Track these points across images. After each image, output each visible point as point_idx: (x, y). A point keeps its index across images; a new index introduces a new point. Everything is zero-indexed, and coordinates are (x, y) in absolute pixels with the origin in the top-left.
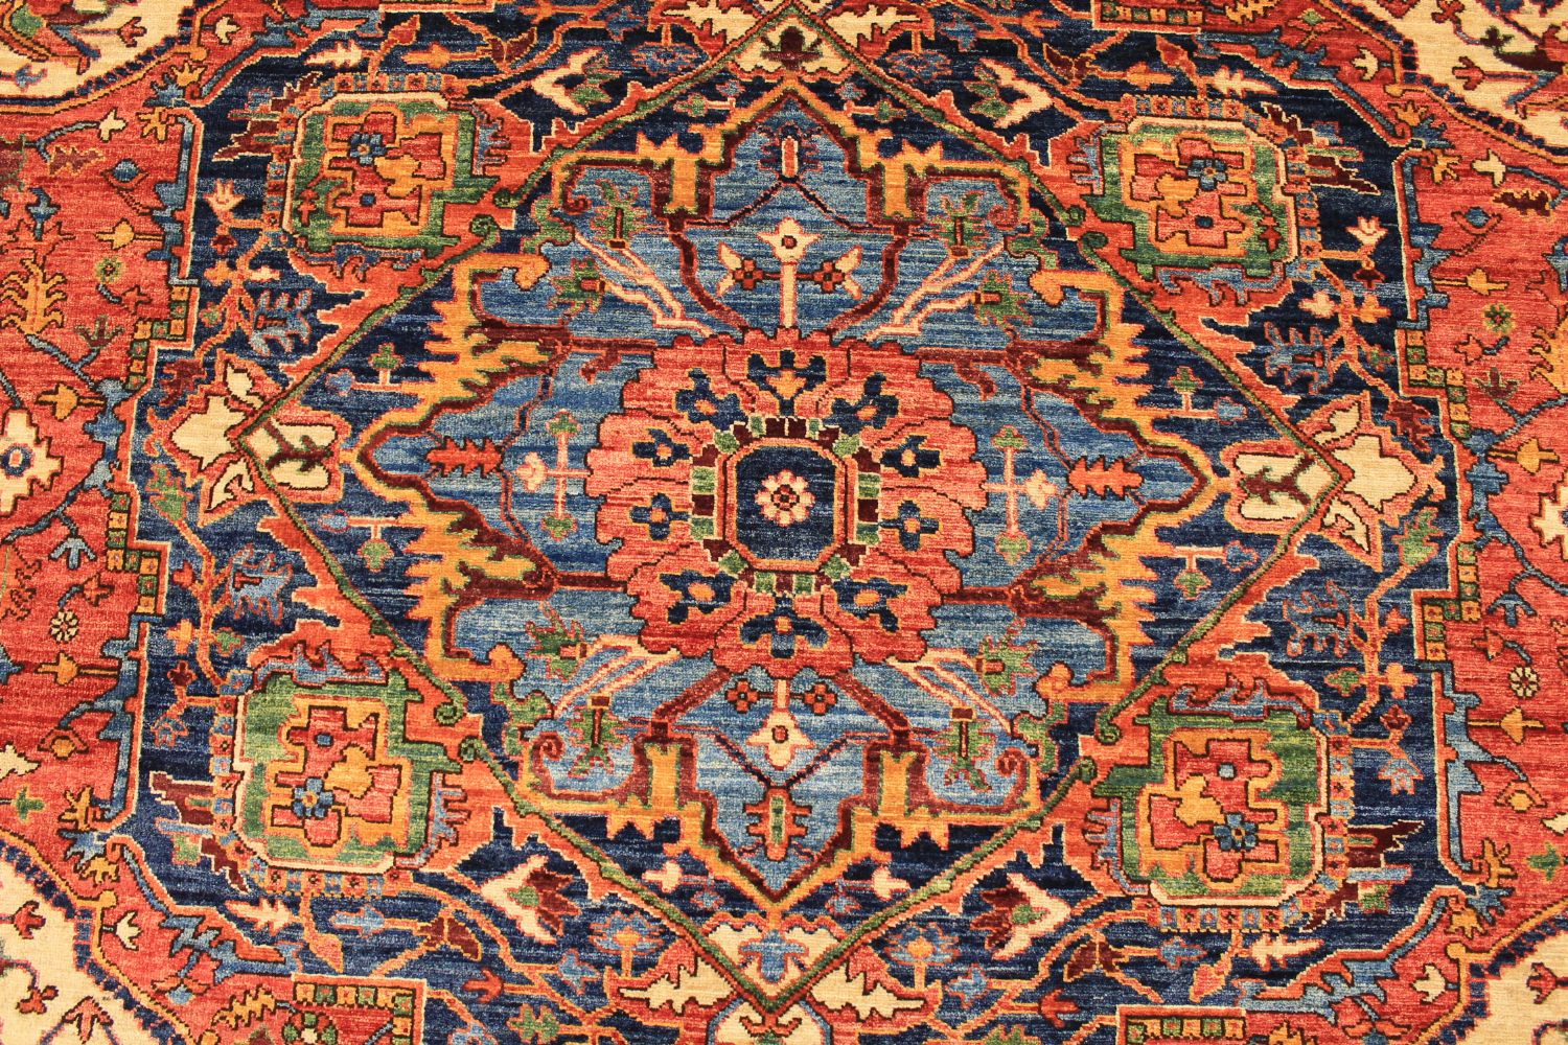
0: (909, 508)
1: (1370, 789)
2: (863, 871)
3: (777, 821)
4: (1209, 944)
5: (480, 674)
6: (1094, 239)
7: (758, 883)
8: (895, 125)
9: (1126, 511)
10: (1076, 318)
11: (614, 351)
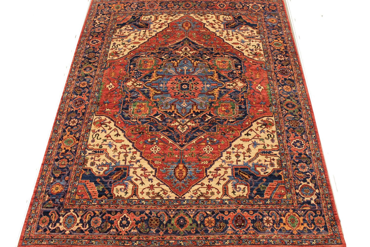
0: (196, 87)
1: (240, 108)
2: (192, 114)
3: (184, 111)
4: (225, 120)
5: (156, 101)
6: (213, 67)
7: (182, 116)
8: (195, 59)
9: (216, 87)
10: (212, 73)
11: (169, 76)
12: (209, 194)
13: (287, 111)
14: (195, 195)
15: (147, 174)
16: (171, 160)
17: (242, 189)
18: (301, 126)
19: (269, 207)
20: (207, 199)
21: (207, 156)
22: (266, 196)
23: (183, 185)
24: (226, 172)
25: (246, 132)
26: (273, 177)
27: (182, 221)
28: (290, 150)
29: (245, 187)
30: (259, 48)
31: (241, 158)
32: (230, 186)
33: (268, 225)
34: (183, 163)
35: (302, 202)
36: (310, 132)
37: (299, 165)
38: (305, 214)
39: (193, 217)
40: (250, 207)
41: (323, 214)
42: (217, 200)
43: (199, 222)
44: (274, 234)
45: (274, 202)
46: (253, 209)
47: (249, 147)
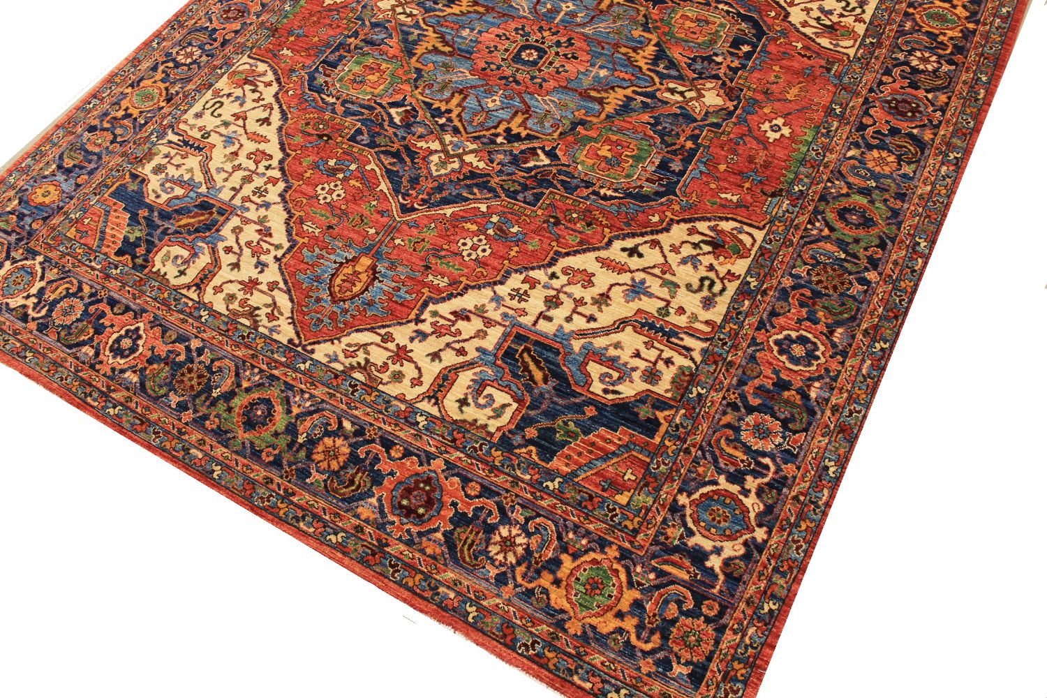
0: (563, 66)
1: (664, 166)
3: (479, 119)
4: (588, 184)
5: (422, 67)
6: (657, 28)
7: (465, 129)
9: (625, 84)
10: (640, 42)
11: (504, 15)
12: (388, 373)
13: (832, 229)
14: (346, 357)
15: (265, 246)
16: (352, 235)
17: (496, 405)
18: (853, 297)
19: (544, 503)
20: (371, 387)
21: (460, 264)
22: (557, 463)
23: (333, 316)
24: (481, 334)
25: (629, 243)
26: (627, 415)
27: (259, 413)
28: (752, 358)
29: (509, 405)
30: (858, 11)
31: (559, 314)
32: (465, 379)
33: (500, 557)
34: (377, 256)
35: (676, 542)
36: (875, 327)
37: (750, 419)
38: (657, 587)
39: (298, 417)
40: (481, 471)
41: (723, 621)
42: (395, 402)
43: (301, 440)
44: (498, 596)
45: (569, 493)
46: (486, 483)
47: (610, 289)
